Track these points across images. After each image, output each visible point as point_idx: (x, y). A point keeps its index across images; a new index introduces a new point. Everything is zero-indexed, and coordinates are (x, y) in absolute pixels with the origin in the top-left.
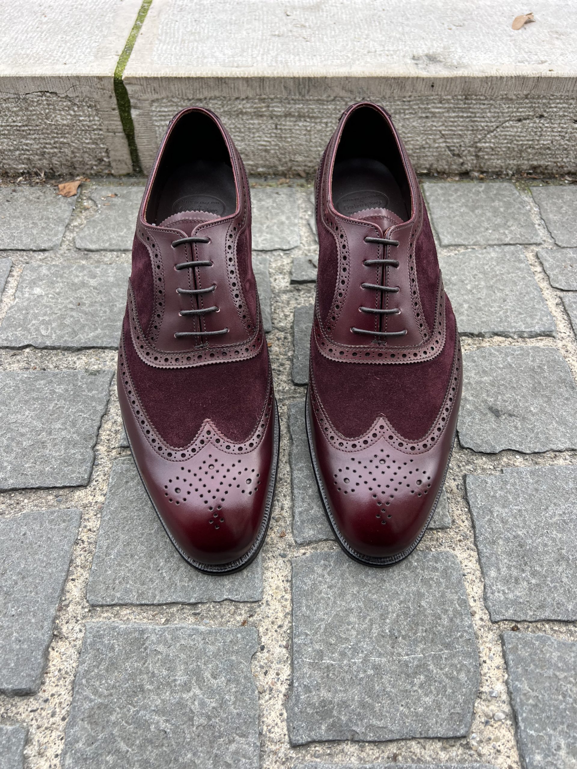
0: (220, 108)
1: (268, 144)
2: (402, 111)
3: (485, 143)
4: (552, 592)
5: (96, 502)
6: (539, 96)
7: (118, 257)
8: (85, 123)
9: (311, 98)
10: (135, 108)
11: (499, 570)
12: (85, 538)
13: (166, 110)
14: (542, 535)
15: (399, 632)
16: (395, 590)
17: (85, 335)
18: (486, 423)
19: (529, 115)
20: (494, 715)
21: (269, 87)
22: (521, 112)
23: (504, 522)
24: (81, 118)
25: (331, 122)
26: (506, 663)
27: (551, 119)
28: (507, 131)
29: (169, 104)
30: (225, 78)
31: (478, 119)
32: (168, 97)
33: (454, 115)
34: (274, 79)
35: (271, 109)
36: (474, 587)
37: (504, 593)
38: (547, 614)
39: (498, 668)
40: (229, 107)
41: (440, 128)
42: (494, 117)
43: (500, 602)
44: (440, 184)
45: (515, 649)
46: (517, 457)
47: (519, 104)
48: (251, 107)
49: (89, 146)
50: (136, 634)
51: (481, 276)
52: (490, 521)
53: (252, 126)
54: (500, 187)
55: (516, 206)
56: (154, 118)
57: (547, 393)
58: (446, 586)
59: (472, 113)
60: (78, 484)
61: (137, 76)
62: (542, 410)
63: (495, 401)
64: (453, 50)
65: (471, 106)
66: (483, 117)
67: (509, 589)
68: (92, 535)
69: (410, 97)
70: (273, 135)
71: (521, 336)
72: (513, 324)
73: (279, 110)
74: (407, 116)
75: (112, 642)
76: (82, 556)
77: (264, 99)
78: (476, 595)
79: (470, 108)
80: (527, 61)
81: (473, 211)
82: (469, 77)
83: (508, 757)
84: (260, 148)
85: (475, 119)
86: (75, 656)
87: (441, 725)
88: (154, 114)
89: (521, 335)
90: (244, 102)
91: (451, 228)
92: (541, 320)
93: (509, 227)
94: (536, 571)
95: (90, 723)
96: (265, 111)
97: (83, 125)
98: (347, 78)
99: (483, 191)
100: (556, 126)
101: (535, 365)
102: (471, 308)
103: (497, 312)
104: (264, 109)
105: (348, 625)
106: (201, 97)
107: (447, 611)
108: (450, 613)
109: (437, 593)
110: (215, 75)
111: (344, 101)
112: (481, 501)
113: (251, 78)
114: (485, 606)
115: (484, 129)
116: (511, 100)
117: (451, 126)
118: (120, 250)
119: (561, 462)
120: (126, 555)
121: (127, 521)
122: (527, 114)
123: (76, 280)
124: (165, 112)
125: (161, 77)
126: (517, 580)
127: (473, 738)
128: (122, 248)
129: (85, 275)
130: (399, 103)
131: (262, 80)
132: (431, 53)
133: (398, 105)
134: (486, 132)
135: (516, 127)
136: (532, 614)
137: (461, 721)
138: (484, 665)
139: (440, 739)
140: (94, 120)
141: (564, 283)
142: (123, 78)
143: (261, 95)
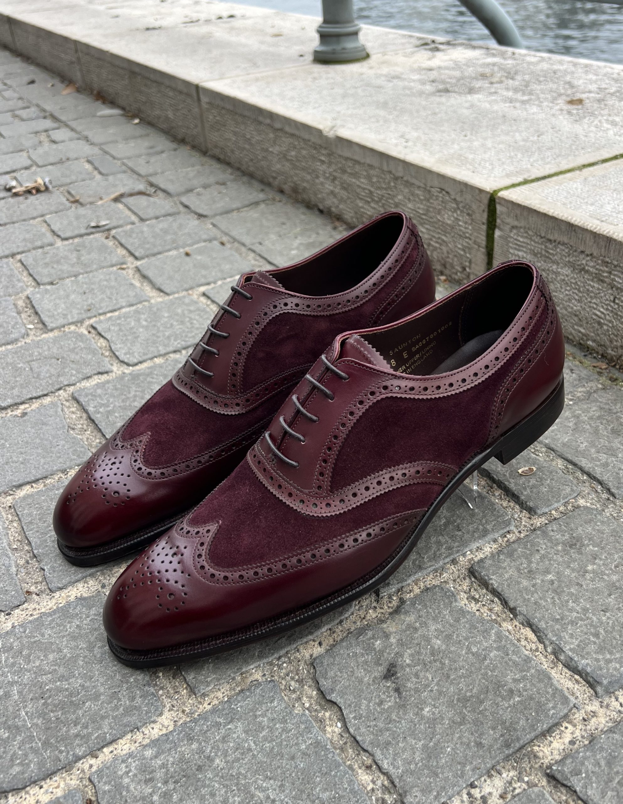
0: (566, 257)
1: (603, 316)
8: (461, 228)
10: (500, 229)
11: (156, 757)
13: (521, 240)
15: (50, 697)
16: (95, 675)
18: (365, 670)
21: (614, 251)
23: (224, 739)
24: (460, 223)
29: (525, 235)
32: (525, 227)
35: (611, 276)
36: (128, 745)
37: (127, 773)
40: (574, 258)
43: (115, 772)
46: (339, 725)
48: (593, 267)
49: (459, 251)
52: (218, 724)
53: (591, 289)
56: (511, 245)
57: (470, 717)
58: (117, 716)
61: (507, 198)
62: (433, 722)
63: (408, 665)
67: (135, 775)
70: (609, 308)
71: (554, 653)
77: (607, 262)
78: (119, 751)
84: (594, 317)
88: (512, 240)
89: (557, 652)
90: (589, 258)
96: (606, 277)
97: (459, 230)
101: (512, 686)
102: (552, 583)
103: (571, 610)
104: (605, 274)
105: (44, 656)
106: (551, 238)
107: (87, 727)
108: (85, 731)
109: (104, 711)
112: (241, 707)
113: (599, 235)
119: (365, 778)
124: (519, 241)
126: (151, 780)
138: (38, 788)
140: (468, 228)
142: (497, 197)
143: (605, 257)
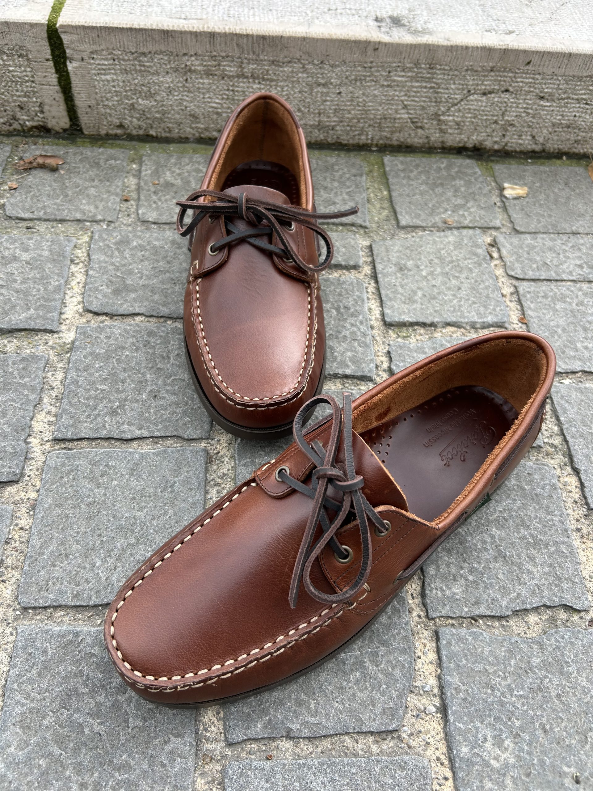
2: (363, 78)
3: (449, 116)
4: (488, 589)
5: (28, 499)
6: (505, 69)
7: (53, 227)
8: (16, 74)
9: (266, 58)
10: (72, 59)
11: (438, 567)
12: (16, 537)
13: (106, 63)
14: (482, 532)
17: (16, 315)
19: (494, 89)
20: (425, 708)
21: (220, 45)
22: (486, 85)
24: (11, 69)
25: (287, 86)
26: (440, 658)
27: (516, 94)
28: (472, 105)
29: (111, 56)
30: (172, 31)
31: (442, 91)
32: (108, 49)
33: (417, 84)
34: (225, 35)
35: (222, 68)
37: (442, 590)
38: (481, 610)
39: (432, 663)
41: (403, 98)
42: (458, 89)
43: (438, 598)
44: (401, 159)
45: (449, 643)
47: (484, 76)
48: (201, 65)
49: (21, 99)
50: (71, 637)
51: (436, 261)
53: (202, 86)
54: (461, 165)
55: (478, 186)
56: (93, 72)
59: (436, 83)
60: (8, 479)
61: (73, 24)
64: (419, 12)
65: (435, 76)
66: (447, 89)
67: (447, 586)
68: (23, 534)
69: (371, 62)
70: (225, 97)
72: (466, 314)
73: (232, 70)
74: (368, 84)
75: (45, 645)
76: (14, 557)
77: (215, 56)
78: (415, 592)
79: (433, 78)
80: (494, 29)
81: (433, 190)
82: (434, 45)
83: (437, 749)
85: (439, 90)
86: (6, 660)
87: (374, 720)
88: (93, 66)
89: (473, 326)
91: (410, 208)
92: (494, 310)
93: (469, 208)
94: (473, 567)
95: (22, 727)
96: (216, 70)
97: (13, 76)
98: (304, 39)
99: (444, 168)
100: (521, 101)
102: (425, 296)
103: (451, 301)
104: (215, 68)
110: (160, 27)
111: (301, 63)
113: (201, 33)
114: (423, 604)
115: (447, 102)
116: (476, 71)
117: (414, 96)
118: (56, 220)
120: (60, 555)
121: (62, 519)
122: (492, 87)
123: (7, 253)
124: (104, 65)
125: (100, 27)
126: (455, 577)
127: (404, 732)
128: (58, 218)
129: (16, 248)
130: (359, 68)
131: (212, 35)
132: (395, 15)
133: (359, 71)
134: (450, 105)
135: (480, 101)
136: (467, 610)
137: (393, 715)
138: (419, 660)
139: (372, 733)
140: (25, 71)
141: (519, 271)
142: (57, 26)
143: (211, 52)
